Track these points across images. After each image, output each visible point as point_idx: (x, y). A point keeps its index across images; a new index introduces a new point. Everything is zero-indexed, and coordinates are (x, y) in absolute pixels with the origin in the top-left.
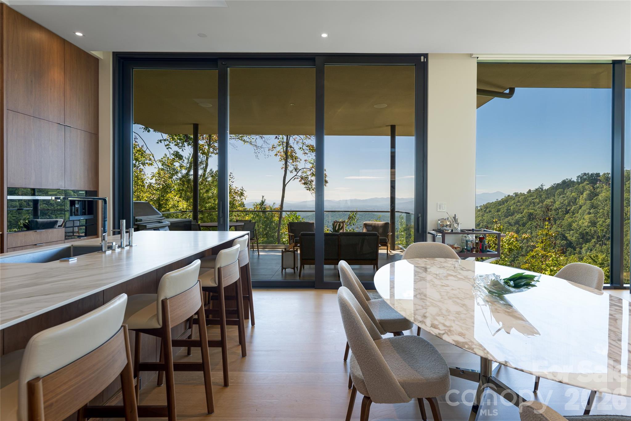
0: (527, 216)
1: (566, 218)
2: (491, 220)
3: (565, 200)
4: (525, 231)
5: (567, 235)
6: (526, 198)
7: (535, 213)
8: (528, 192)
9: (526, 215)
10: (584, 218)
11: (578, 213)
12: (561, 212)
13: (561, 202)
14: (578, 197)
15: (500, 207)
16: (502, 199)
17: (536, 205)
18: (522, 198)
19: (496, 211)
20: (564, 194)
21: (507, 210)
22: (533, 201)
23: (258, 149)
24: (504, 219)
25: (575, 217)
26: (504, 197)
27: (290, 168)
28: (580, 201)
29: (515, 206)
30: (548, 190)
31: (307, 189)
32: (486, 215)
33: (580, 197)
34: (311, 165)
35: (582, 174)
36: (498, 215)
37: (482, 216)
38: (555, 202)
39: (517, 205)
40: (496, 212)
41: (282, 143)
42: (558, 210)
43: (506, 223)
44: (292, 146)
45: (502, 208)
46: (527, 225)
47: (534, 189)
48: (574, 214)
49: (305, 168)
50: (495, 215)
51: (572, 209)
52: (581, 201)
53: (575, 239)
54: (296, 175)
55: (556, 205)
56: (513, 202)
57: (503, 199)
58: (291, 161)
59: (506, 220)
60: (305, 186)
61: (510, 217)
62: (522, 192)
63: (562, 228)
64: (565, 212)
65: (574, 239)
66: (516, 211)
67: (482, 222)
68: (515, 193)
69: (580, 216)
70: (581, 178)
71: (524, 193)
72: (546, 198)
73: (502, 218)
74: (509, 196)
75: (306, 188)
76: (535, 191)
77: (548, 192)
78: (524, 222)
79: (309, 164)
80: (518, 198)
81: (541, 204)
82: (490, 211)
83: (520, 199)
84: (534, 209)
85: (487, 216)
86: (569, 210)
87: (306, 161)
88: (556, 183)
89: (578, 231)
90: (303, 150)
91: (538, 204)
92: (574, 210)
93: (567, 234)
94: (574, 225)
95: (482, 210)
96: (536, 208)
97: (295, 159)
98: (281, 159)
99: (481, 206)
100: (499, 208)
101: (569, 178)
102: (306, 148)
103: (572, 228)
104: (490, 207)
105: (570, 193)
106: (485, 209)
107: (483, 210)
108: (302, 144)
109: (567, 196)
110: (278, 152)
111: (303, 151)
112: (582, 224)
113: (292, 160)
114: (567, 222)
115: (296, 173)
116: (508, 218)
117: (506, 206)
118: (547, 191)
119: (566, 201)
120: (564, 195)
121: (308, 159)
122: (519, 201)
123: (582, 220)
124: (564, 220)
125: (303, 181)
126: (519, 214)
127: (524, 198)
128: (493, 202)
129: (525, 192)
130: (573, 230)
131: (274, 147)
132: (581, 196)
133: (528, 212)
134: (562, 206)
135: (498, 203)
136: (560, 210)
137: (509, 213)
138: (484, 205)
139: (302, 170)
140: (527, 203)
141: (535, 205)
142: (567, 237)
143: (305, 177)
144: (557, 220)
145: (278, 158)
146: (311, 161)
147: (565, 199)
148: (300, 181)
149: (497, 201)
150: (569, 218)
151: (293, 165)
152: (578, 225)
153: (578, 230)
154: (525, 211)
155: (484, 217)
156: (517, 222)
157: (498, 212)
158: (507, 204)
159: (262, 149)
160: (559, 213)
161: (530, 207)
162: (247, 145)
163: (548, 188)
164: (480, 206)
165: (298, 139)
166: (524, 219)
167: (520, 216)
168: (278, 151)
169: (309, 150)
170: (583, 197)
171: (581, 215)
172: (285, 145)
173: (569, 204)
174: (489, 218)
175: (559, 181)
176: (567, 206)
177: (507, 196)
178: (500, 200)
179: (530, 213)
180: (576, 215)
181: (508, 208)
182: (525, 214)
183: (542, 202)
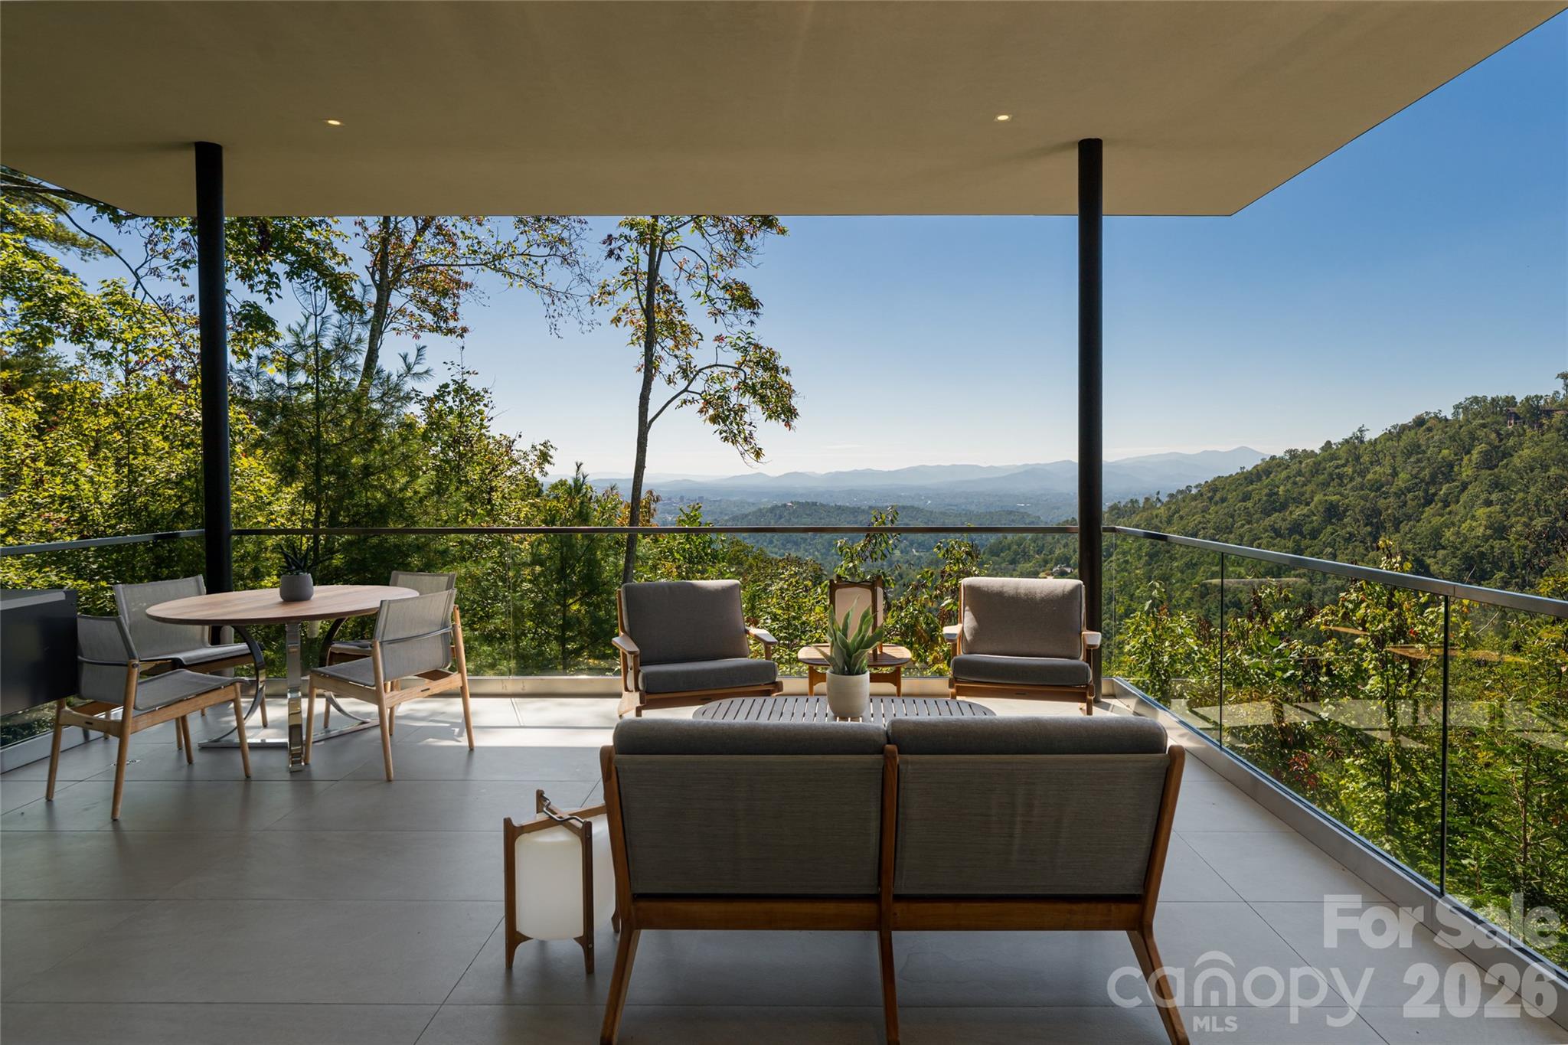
0: (1322, 510)
1: (1425, 515)
2: (1226, 521)
3: (1423, 469)
4: (1316, 549)
5: (1428, 561)
6: (1320, 463)
7: (1343, 504)
8: (1322, 449)
9: (1320, 509)
10: (1473, 516)
11: (1458, 502)
12: (1413, 500)
13: (1414, 472)
14: (1458, 460)
15: (1250, 488)
16: (1255, 467)
17: (1345, 482)
18: (1307, 464)
19: (1240, 498)
20: (1419, 453)
21: (1270, 495)
22: (1337, 471)
23: (556, 301)
24: (1261, 518)
25: (1450, 513)
26: (1259, 462)
27: (668, 366)
28: (1463, 469)
29: (1289, 486)
30: (1378, 442)
31: (726, 439)
32: (1213, 508)
33: (1462, 459)
34: (738, 356)
35: (1467, 399)
36: (1245, 508)
37: (1202, 512)
38: (1395, 474)
39: (1295, 483)
40: (1240, 501)
41: (633, 277)
42: (1406, 496)
43: (1267, 531)
44: (673, 288)
45: (1256, 489)
46: (1322, 535)
47: (1341, 440)
48: (1449, 506)
49: (716, 365)
50: (1236, 508)
51: (1442, 492)
52: (1467, 473)
53: (1452, 570)
54: (686, 390)
55: (1400, 483)
56: (1284, 474)
57: (1259, 468)
58: (670, 343)
59: (1267, 522)
60: (716, 427)
61: (1277, 514)
62: (1309, 449)
63: (1417, 542)
64: (1422, 501)
65: (1448, 572)
66: (1293, 499)
67: (1204, 528)
68: (1290, 451)
69: (1462, 512)
70: (1466, 409)
71: (1312, 451)
72: (1372, 463)
73: (1255, 517)
74: (1273, 458)
75: (721, 433)
76: (1342, 444)
77: (1379, 447)
78: (1313, 528)
79: (731, 349)
80: (1298, 465)
81: (1359, 480)
82: (1223, 500)
83: (1303, 465)
84: (1341, 495)
85: (1217, 513)
86: (1435, 494)
87: (719, 338)
88: (1400, 424)
89: (1459, 550)
90: (710, 301)
91: (1352, 479)
92: (1447, 495)
93: (1430, 557)
94: (1448, 534)
95: (1202, 495)
96: (1346, 490)
97: (683, 334)
98: (634, 338)
99: (1200, 485)
100: (1248, 491)
101: (1433, 410)
102: (721, 294)
103: (1443, 542)
104: (1223, 489)
105: (1436, 449)
106: (1209, 495)
107: (1205, 497)
108: (706, 280)
109: (1429, 459)
110: (624, 311)
111: (708, 304)
112: (1468, 531)
113: (675, 338)
114: (1429, 526)
115: (687, 383)
116: (1272, 518)
117: (1267, 486)
118: (1374, 443)
119: (1427, 471)
120: (1420, 456)
121: (729, 335)
122: (1300, 471)
123: (1468, 521)
124: (1421, 522)
125: (711, 412)
126: (1302, 507)
127: (1314, 463)
128: (1231, 476)
129: (1316, 447)
130: (1444, 548)
131: (605, 291)
132: (1466, 458)
133: (1326, 501)
134: (1416, 484)
135: (1246, 479)
136: (1410, 496)
137: (1275, 505)
138: (1207, 482)
139: (708, 371)
140: (1321, 477)
141: (1342, 482)
142: (1429, 566)
143: (718, 394)
144: (1402, 522)
145: (626, 331)
146: (738, 342)
147: (1423, 465)
148: (701, 411)
149: (1243, 473)
150: (1433, 515)
151: (676, 357)
152: (1458, 533)
153: (1456, 547)
154: (1315, 499)
155: (1209, 514)
156: (1296, 528)
157: (1244, 500)
158: (1269, 480)
159: (571, 303)
160: (1406, 502)
161: (1331, 489)
162: (520, 287)
163: (1377, 437)
164: (1196, 487)
165: (691, 265)
166: (1315, 518)
167: (1305, 511)
168: (623, 306)
169: (729, 302)
170: (1470, 460)
171: (1465, 508)
172: (646, 283)
173: (1433, 480)
174: (1221, 517)
175: (1407, 419)
176: (1428, 484)
177: (1268, 459)
178: (1250, 469)
179: (1331, 503)
180: (1453, 507)
181: (1270, 490)
182: (1316, 507)
183: (1362, 473)
